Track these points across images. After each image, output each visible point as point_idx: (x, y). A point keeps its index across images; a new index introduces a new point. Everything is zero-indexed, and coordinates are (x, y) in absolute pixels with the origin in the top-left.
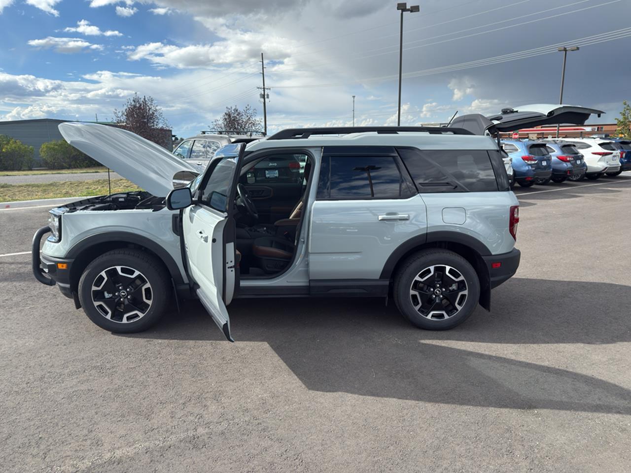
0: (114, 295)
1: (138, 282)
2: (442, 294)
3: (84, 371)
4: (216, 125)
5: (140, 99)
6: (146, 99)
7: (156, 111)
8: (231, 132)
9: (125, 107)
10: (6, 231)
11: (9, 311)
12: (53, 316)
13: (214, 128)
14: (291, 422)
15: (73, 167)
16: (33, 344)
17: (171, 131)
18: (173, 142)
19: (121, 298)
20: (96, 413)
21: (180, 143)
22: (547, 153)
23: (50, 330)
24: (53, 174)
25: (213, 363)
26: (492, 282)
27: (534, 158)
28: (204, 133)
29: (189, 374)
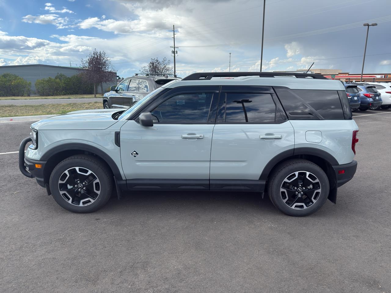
0: (74, 186)
1: (91, 178)
2: (302, 191)
3: (51, 243)
4: (144, 70)
5: (98, 52)
6: (101, 53)
7: (107, 60)
8: (154, 74)
9: (88, 58)
10: (8, 137)
11: (4, 194)
12: (33, 198)
13: (143, 72)
14: (199, 290)
15: (55, 94)
16: (18, 220)
17: (116, 73)
18: (117, 80)
19: (79, 189)
20: (57, 278)
21: (122, 81)
22: (357, 92)
23: (30, 209)
24: (42, 99)
25: (142, 239)
26: (338, 183)
27: (349, 95)
28: (137, 75)
29: (125, 247)
